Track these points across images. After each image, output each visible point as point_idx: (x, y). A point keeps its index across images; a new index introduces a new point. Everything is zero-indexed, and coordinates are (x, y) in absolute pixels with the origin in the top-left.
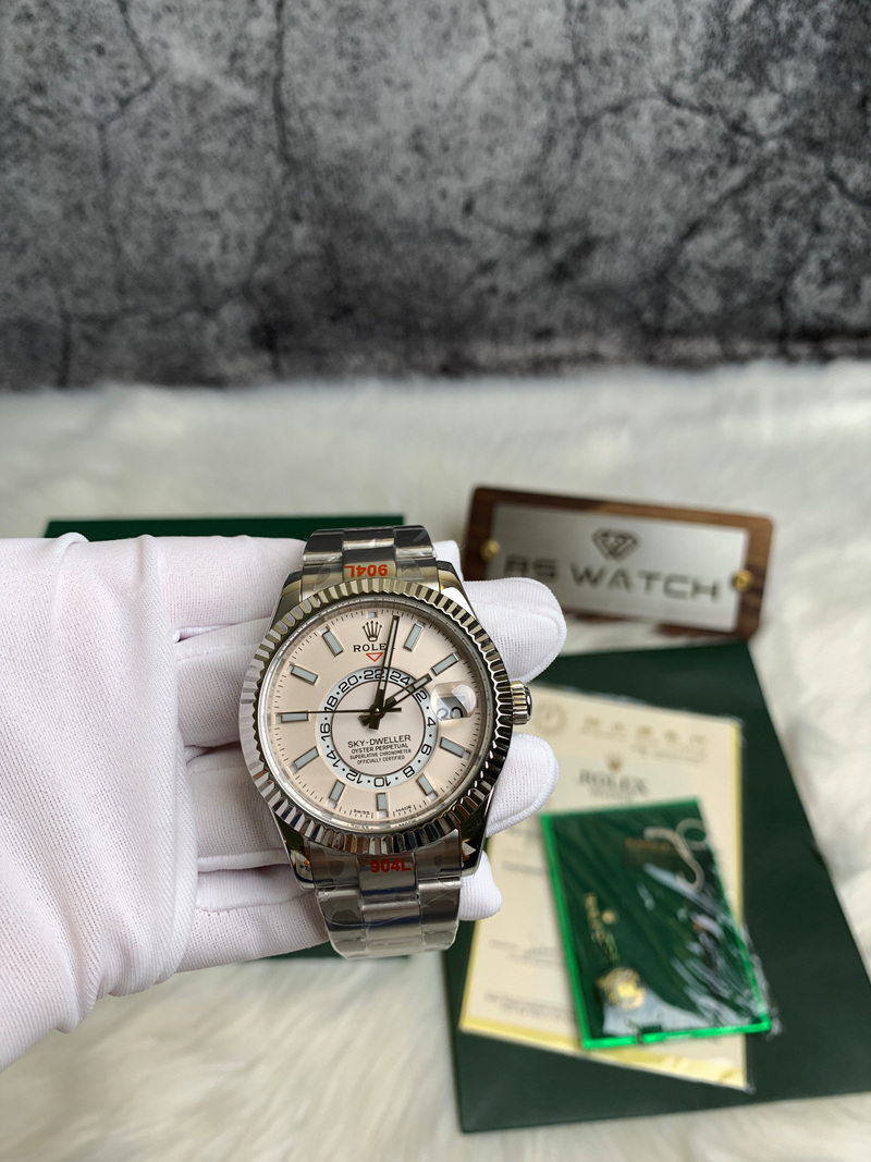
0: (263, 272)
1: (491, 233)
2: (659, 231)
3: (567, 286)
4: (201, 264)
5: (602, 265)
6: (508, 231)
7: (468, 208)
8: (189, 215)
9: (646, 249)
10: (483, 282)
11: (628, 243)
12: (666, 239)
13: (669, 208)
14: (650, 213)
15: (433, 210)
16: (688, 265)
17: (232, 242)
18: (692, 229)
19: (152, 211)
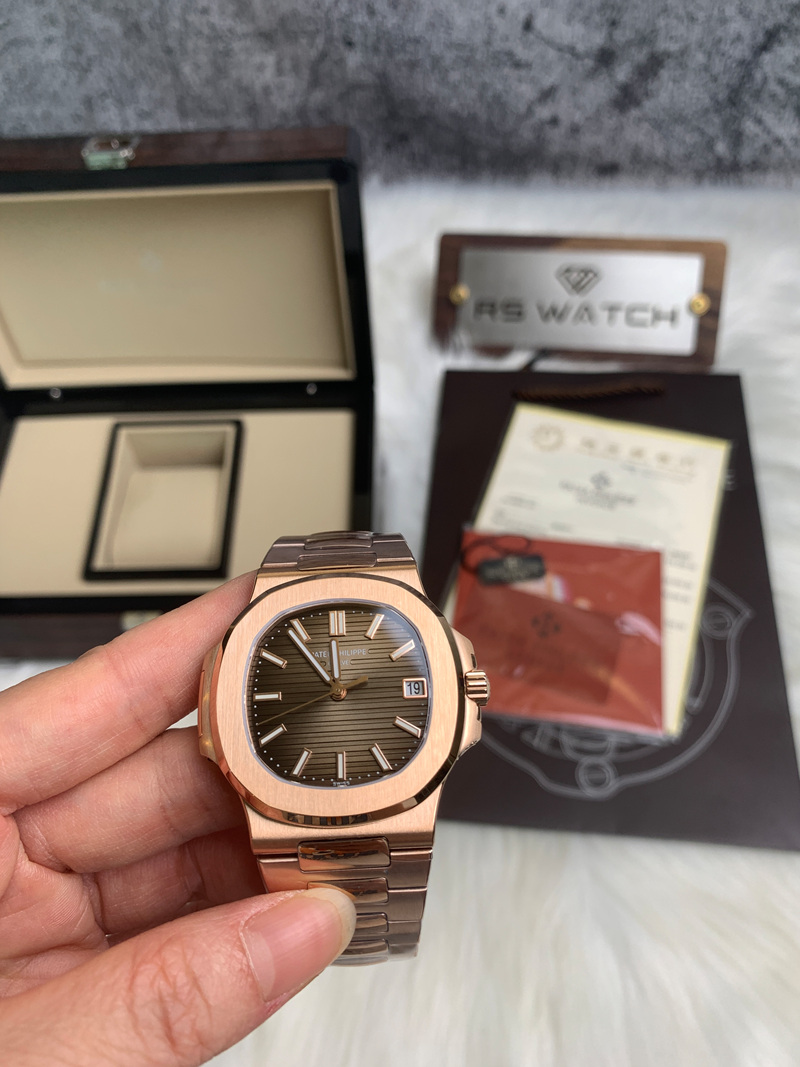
0: (318, 97)
1: (552, 54)
2: (733, 42)
3: (634, 113)
4: (258, 87)
5: (671, 84)
6: (572, 50)
7: (528, 26)
8: (243, 35)
9: (718, 66)
10: (544, 112)
11: (700, 58)
12: (740, 51)
13: (744, 12)
14: (723, 21)
15: (491, 29)
16: (765, 80)
17: (287, 64)
18: (771, 39)
19: (206, 31)
